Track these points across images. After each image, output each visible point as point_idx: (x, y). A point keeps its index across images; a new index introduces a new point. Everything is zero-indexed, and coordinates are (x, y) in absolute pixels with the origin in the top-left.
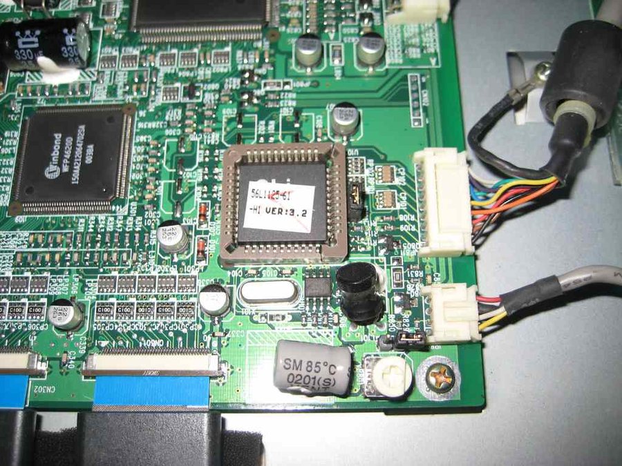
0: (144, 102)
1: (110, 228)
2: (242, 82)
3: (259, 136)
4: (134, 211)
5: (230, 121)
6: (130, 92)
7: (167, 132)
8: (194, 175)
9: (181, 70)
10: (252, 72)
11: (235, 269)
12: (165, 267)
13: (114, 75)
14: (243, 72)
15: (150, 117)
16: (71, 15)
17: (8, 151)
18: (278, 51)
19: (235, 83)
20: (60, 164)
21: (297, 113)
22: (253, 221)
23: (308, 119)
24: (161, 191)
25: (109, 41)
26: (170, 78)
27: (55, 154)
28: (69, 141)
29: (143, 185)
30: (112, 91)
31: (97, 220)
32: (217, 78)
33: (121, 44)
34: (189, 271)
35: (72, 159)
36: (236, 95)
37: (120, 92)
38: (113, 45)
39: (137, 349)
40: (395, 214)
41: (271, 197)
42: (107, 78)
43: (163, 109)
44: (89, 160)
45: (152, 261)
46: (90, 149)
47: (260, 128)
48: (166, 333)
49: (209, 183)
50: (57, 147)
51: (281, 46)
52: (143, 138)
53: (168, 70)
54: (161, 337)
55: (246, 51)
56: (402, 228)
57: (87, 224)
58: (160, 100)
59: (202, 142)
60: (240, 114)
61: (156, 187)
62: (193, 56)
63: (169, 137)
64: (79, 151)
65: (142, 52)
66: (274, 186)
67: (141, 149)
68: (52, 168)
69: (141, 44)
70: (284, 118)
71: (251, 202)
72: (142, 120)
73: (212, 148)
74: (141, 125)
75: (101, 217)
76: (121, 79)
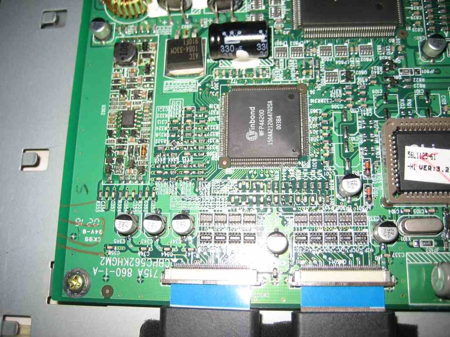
0: (313, 82)
1: (298, 178)
2: (384, 69)
3: (401, 110)
4: (315, 165)
5: (379, 98)
6: (300, 76)
7: (333, 107)
8: (357, 139)
9: (338, 59)
10: (391, 62)
11: (394, 208)
12: (343, 207)
13: (287, 63)
14: (384, 61)
15: (319, 95)
16: (249, 19)
17: (214, 119)
18: (407, 46)
19: (379, 70)
20: (257, 130)
21: (427, 93)
22: (411, 175)
23: (435, 98)
24: (334, 150)
25: (280, 37)
26: (330, 65)
27: (252, 122)
28: (262, 112)
29: (320, 146)
30: (287, 74)
31: (287, 172)
32: (365, 65)
33: (288, 39)
34: (360, 210)
35: (265, 126)
36: (380, 80)
37: (293, 75)
38: (283, 40)
41: (422, 158)
42: (282, 65)
43: (328, 88)
44: (279, 127)
45: (333, 203)
46: (279, 119)
47: (401, 105)
48: (348, 254)
49: (368, 145)
50: (253, 117)
51: (410, 43)
52: (315, 111)
53: (327, 59)
54: (344, 257)
55: (384, 45)
57: (281, 175)
58: (325, 82)
59: (360, 115)
60: (385, 95)
61: (330, 147)
62: (345, 49)
63: (334, 110)
64: (270, 119)
65: (306, 45)
66: (423, 149)
67: (316, 118)
68: (251, 133)
69: (303, 39)
70: (418, 97)
71: (408, 161)
72: (313, 97)
73: (367, 119)
74: (312, 101)
75: (291, 170)
76: (293, 66)
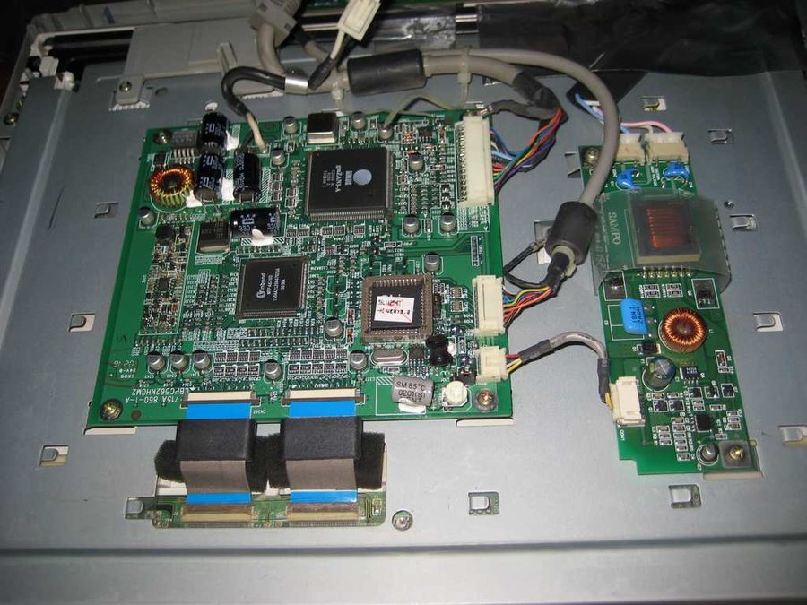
0: (314, 256)
1: (296, 325)
2: (372, 243)
3: (383, 273)
4: (309, 315)
5: (365, 265)
6: (305, 250)
7: (328, 272)
8: (345, 296)
9: (336, 237)
10: (378, 237)
11: (369, 346)
12: (329, 346)
13: (295, 241)
14: (373, 237)
15: (317, 264)
16: (267, 206)
17: (233, 284)
18: (393, 225)
19: (368, 244)
20: (265, 290)
21: (405, 260)
22: (379, 317)
23: (411, 263)
24: (326, 304)
25: (291, 221)
26: (329, 242)
27: (262, 284)
28: (270, 277)
29: (314, 302)
30: (294, 249)
31: (288, 321)
32: (357, 241)
33: (298, 223)
34: (343, 347)
35: (272, 288)
36: (369, 252)
37: (299, 250)
38: (293, 224)
39: (312, 388)
40: (461, 314)
41: (390, 304)
42: (291, 242)
43: (325, 259)
44: (283, 288)
45: (321, 343)
46: (283, 282)
47: (383, 269)
48: (330, 380)
49: (354, 300)
50: (263, 281)
51: (395, 222)
52: (314, 276)
53: (328, 237)
54: (327, 382)
55: (374, 225)
56: (465, 321)
57: (282, 324)
58: (323, 254)
59: (349, 277)
60: (371, 262)
61: (323, 302)
62: (342, 228)
63: (330, 274)
64: (277, 282)
65: (311, 227)
66: (391, 298)
67: (313, 282)
68: (261, 292)
69: (310, 222)
70: (397, 263)
71: (378, 307)
72: (313, 265)
73: (355, 280)
74: (312, 268)
75: (291, 319)
76: (300, 243)
